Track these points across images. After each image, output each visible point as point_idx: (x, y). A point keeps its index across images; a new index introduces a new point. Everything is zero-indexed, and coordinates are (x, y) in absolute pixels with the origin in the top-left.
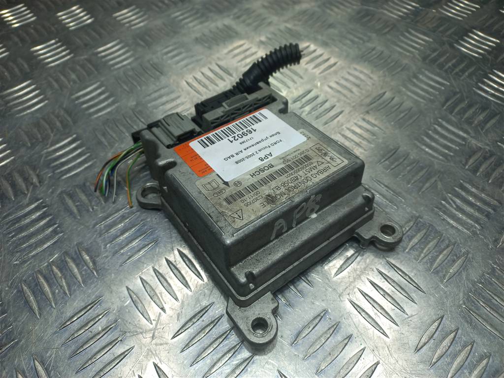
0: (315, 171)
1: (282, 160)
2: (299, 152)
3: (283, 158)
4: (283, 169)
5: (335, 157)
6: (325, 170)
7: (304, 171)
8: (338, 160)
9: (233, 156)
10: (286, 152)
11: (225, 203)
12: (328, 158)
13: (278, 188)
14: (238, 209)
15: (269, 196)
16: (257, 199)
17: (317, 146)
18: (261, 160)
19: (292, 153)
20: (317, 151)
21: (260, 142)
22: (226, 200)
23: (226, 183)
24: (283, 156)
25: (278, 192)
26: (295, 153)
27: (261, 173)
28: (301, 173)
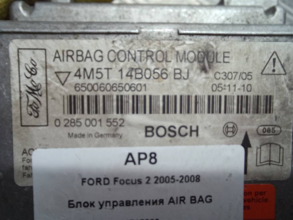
0: (88, 65)
1: (121, 131)
2: (75, 130)
3: (114, 136)
4: (135, 110)
5: (23, 71)
6: (69, 55)
7: (104, 80)
8: (23, 60)
9: (193, 200)
10: (98, 146)
11: (276, 103)
12: (39, 79)
13: (178, 75)
14: (264, 78)
15: (204, 69)
16: (226, 75)
17: (31, 120)
18: (155, 158)
19: (90, 135)
20: (42, 110)
21: (122, 204)
22: (268, 110)
23: (246, 144)
24: (110, 140)
25: (184, 65)
26: (83, 130)
27: (177, 126)
28: (115, 79)
